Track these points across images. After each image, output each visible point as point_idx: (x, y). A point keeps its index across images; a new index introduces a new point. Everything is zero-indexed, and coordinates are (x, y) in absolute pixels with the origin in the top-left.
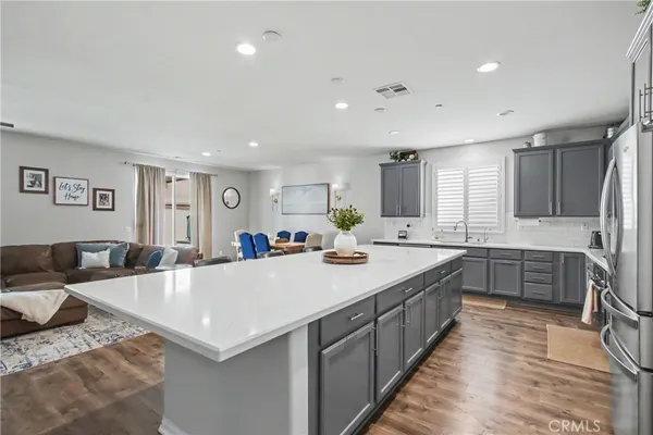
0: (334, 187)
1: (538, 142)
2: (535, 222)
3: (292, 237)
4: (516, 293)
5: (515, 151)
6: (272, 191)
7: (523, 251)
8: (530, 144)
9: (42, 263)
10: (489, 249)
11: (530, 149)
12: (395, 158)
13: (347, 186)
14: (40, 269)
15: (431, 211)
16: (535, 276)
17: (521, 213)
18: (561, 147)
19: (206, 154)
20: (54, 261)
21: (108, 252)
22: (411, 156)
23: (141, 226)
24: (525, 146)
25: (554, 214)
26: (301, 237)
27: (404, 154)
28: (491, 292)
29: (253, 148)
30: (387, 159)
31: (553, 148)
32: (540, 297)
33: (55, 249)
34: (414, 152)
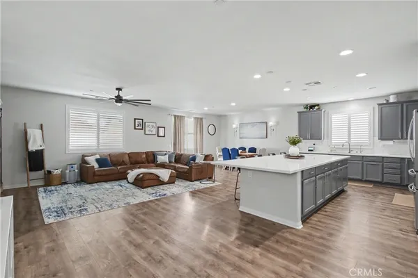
0: (271, 124)
1: (392, 99)
2: (391, 143)
3: (247, 150)
4: (379, 180)
5: (379, 105)
6: (234, 126)
7: (383, 157)
8: (388, 101)
9: (144, 160)
10: (363, 156)
11: (388, 103)
12: (307, 108)
13: (278, 123)
14: (143, 163)
15: (328, 137)
16: (391, 171)
17: (382, 138)
18: (406, 102)
19: (206, 109)
20: (147, 159)
21: (167, 156)
22: (316, 107)
23: (175, 144)
24: (385, 102)
25: (402, 138)
26: (253, 150)
27: (312, 107)
28: (364, 179)
29: (233, 106)
30: (302, 109)
31: (402, 103)
32: (393, 182)
33: (146, 153)
34: (318, 105)
